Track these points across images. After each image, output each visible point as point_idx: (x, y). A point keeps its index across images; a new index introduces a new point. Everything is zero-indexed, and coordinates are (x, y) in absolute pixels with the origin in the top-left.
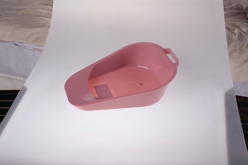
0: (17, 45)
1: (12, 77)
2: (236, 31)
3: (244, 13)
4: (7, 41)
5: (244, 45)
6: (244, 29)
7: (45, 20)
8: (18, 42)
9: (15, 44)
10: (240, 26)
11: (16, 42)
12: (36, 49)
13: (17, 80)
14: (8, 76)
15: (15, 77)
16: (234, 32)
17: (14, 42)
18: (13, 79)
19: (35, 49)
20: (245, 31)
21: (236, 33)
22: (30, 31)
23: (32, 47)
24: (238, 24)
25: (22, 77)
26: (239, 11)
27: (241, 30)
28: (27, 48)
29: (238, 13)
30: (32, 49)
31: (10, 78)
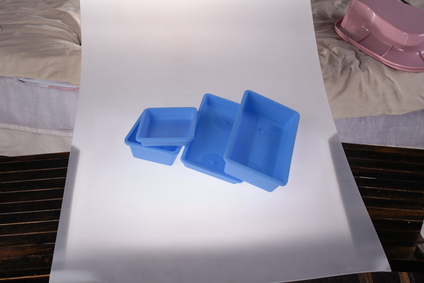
0: (23, 82)
1: (12, 127)
2: (325, 52)
3: (330, 24)
4: (7, 77)
5: (337, 71)
6: (335, 49)
7: (62, 44)
8: (25, 78)
9: (20, 81)
10: (329, 45)
11: (21, 78)
12: (53, 86)
13: (20, 130)
14: (6, 125)
15: (17, 127)
16: (322, 53)
17: (20, 77)
18: (13, 130)
19: (50, 87)
20: (336, 52)
21: (325, 56)
22: (43, 62)
23: (47, 85)
24: (326, 41)
25: (29, 126)
26: (323, 22)
27: (330, 50)
28: (39, 85)
29: (323, 24)
30: (47, 86)
31: (9, 129)
